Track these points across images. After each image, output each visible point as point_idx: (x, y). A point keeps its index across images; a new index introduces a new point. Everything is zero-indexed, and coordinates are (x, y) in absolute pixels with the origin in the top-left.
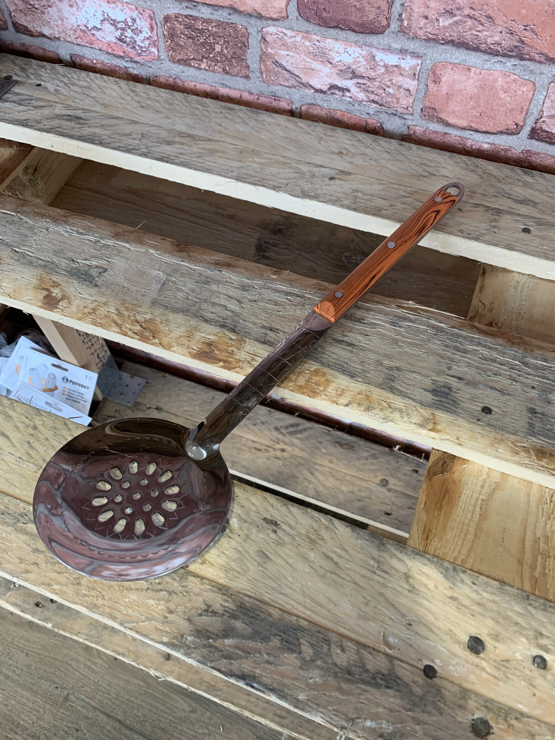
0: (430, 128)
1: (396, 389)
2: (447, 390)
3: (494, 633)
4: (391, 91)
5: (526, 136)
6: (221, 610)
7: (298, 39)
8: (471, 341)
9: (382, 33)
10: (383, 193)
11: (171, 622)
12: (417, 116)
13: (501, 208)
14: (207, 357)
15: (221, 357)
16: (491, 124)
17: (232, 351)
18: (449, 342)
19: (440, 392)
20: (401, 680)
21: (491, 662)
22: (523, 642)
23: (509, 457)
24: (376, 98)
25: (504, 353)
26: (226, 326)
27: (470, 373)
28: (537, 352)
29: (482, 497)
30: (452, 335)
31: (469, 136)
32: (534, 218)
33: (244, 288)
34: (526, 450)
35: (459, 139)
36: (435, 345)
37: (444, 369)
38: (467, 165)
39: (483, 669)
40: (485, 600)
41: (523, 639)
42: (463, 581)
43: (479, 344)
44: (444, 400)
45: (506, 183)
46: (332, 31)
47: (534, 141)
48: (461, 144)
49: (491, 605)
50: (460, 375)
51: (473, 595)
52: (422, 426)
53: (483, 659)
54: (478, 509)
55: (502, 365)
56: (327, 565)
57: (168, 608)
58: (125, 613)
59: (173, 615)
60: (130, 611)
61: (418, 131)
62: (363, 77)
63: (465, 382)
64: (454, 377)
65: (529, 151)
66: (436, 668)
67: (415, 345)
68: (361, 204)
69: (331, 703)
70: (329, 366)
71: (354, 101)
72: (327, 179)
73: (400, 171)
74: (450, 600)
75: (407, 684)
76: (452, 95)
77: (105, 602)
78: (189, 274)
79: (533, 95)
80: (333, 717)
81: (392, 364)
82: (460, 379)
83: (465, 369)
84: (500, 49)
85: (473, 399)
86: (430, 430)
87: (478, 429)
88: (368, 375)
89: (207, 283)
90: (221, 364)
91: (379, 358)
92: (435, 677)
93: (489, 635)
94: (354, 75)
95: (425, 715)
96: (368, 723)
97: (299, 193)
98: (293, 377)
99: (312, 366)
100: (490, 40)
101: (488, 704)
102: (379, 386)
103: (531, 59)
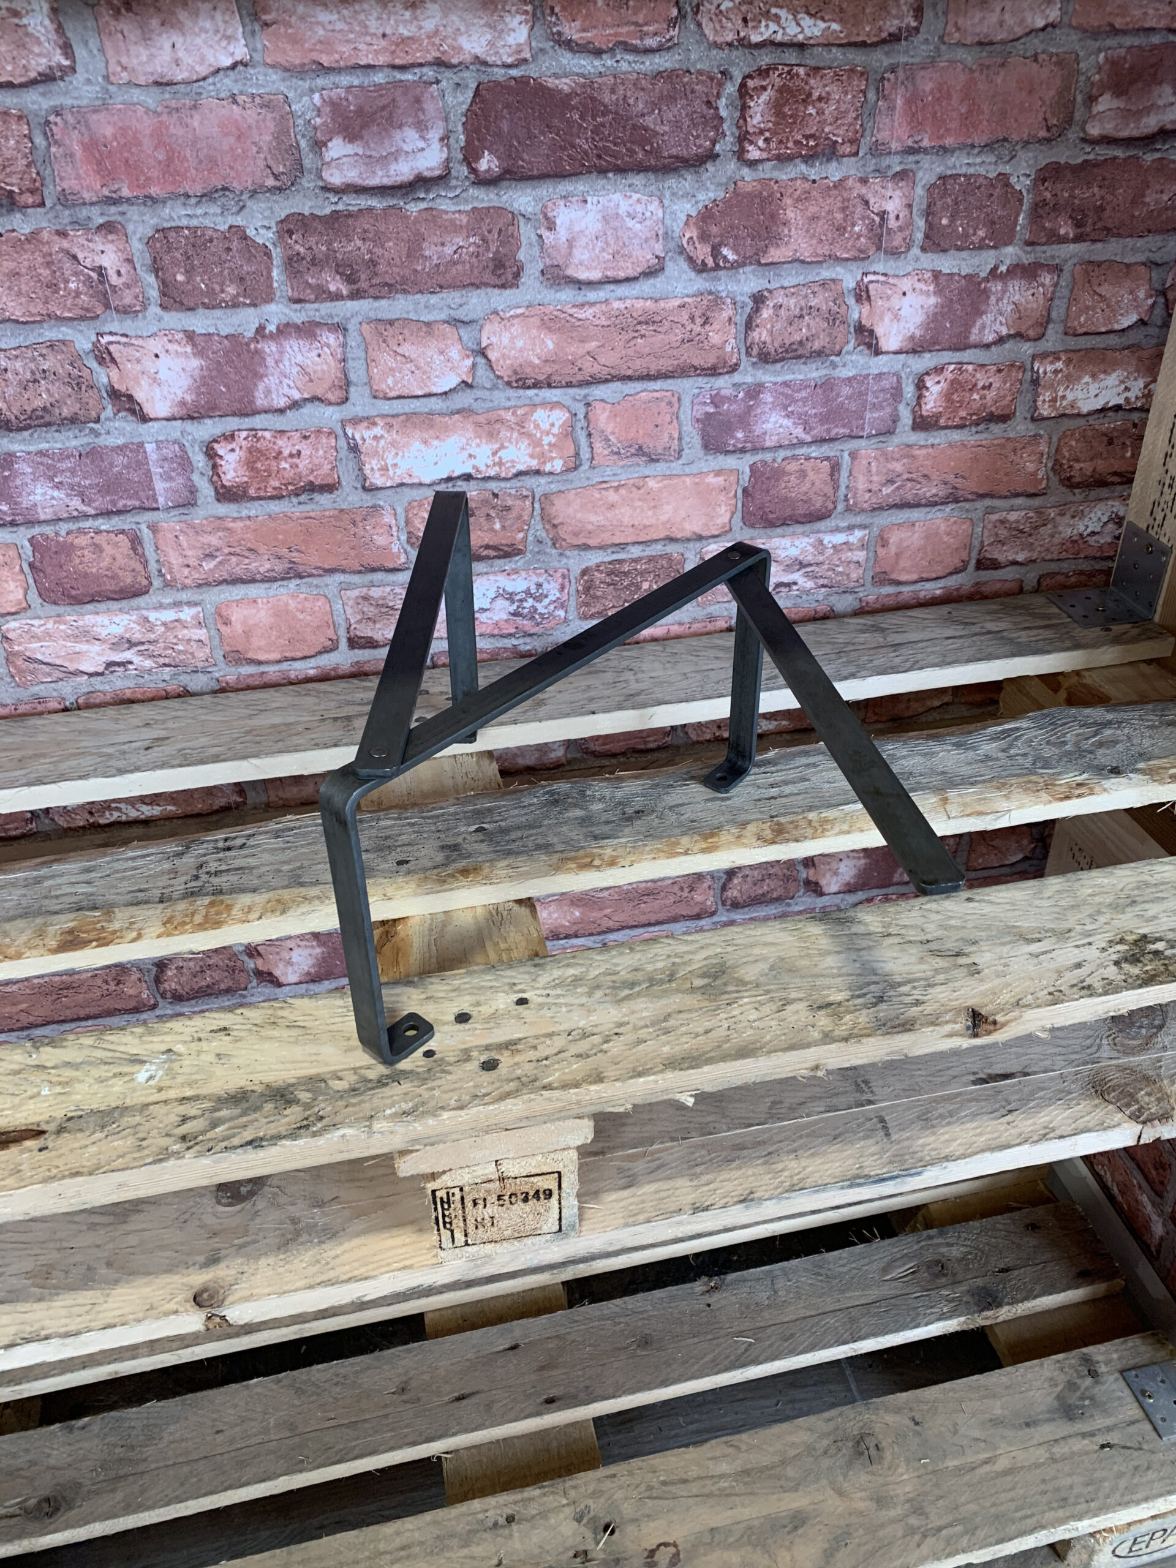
0: (243, 673)
1: (305, 883)
3: (474, 1003)
4: (181, 648)
5: (347, 648)
6: (199, 1112)
7: (50, 625)
9: (147, 592)
10: (216, 741)
12: (222, 664)
14: (73, 945)
15: (91, 938)
16: (307, 648)
17: (102, 926)
21: (481, 1021)
22: (502, 997)
23: (438, 889)
24: (167, 661)
26: (84, 908)
29: (433, 938)
31: (289, 668)
33: (88, 870)
34: (452, 876)
35: (279, 673)
39: (476, 1029)
40: (458, 986)
41: (502, 994)
42: (431, 984)
43: (372, 821)
46: (89, 607)
47: (356, 651)
48: (282, 677)
51: (445, 988)
53: (472, 1024)
54: (433, 947)
55: (401, 827)
56: (294, 1032)
57: (138, 1139)
58: (89, 1165)
59: (147, 1141)
61: (230, 680)
62: (143, 643)
63: (371, 852)
65: (355, 661)
66: (433, 1049)
70: (224, 894)
71: (141, 673)
72: (142, 752)
73: (223, 719)
74: (426, 1001)
75: (410, 1072)
76: (250, 631)
78: (13, 884)
79: (331, 607)
84: (276, 575)
87: (400, 879)
88: (271, 884)
89: (39, 882)
90: (94, 944)
91: (275, 867)
92: (435, 1055)
93: (470, 1004)
94: (131, 644)
95: (438, 1081)
97: (114, 771)
98: (187, 920)
99: (206, 900)
100: (262, 570)
101: (488, 1048)
102: (287, 887)
103: (310, 575)
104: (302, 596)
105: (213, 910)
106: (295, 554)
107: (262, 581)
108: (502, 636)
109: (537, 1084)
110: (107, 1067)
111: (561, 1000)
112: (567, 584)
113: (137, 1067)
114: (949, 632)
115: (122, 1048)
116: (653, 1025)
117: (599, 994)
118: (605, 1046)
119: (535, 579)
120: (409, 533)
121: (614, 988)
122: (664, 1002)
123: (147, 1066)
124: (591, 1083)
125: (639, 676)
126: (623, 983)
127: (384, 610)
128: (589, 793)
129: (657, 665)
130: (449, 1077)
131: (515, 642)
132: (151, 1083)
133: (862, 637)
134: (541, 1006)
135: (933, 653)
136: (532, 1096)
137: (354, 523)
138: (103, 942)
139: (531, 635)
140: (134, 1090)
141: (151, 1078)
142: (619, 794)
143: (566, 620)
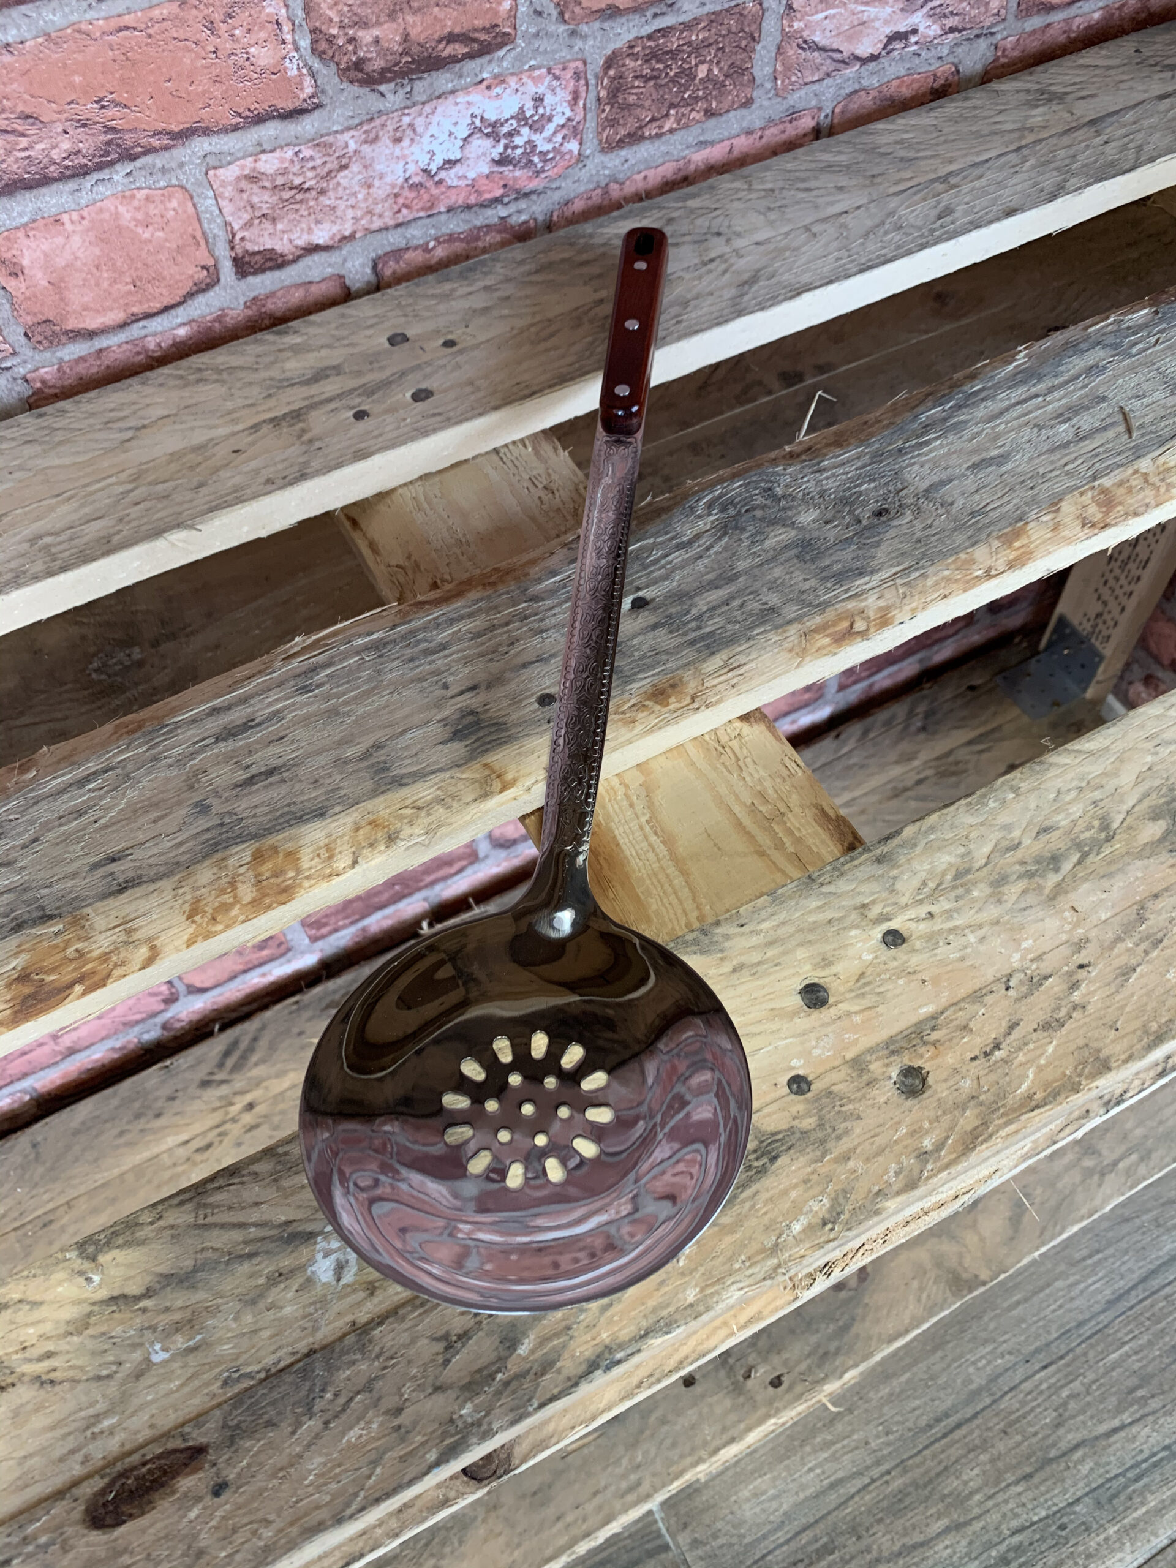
0: (67, 358)
1: (402, 777)
2: (471, 718)
3: (819, 959)
5: (234, 277)
8: (437, 625)
10: (87, 510)
11: (415, 1424)
12: (27, 351)
13: (296, 406)
14: (41, 1001)
15: (68, 978)
16: (165, 291)
17: (77, 950)
18: (408, 652)
19: (466, 727)
20: (779, 1132)
21: (848, 996)
22: (856, 937)
23: (629, 735)
25: (496, 607)
26: (25, 922)
27: (478, 670)
28: (535, 571)
29: (643, 819)
30: (403, 638)
31: (143, 333)
32: (355, 389)
34: (639, 707)
35: (129, 347)
36: (394, 671)
37: (439, 693)
38: (181, 377)
39: (849, 1014)
40: (772, 932)
41: (853, 933)
42: (727, 937)
43: (452, 622)
44: (481, 734)
45: (268, 367)
47: (251, 279)
48: (138, 353)
49: (783, 931)
50: (469, 684)
51: (754, 940)
52: (485, 795)
53: (837, 1003)
54: (653, 838)
55: (507, 624)
57: (386, 1413)
58: (328, 1498)
59: (407, 1412)
60: (334, 1486)
61: (48, 377)
63: (483, 687)
64: (462, 693)
65: (255, 299)
66: (801, 1072)
67: (368, 693)
68: (67, 553)
69: (731, 1259)
70: (269, 831)
73: (81, 459)
74: (737, 975)
75: (791, 1130)
76: (62, 280)
77: (279, 1524)
79: (194, 206)
80: (750, 1271)
81: (361, 748)
82: (473, 688)
83: (467, 670)
84: (85, 161)
85: (516, 700)
86: (501, 792)
88: (343, 792)
90: (78, 989)
91: (333, 754)
92: (809, 1084)
93: (815, 967)
95: (845, 1139)
96: (797, 1228)
98: (228, 898)
99: (242, 853)
100: (56, 155)
101: (892, 1047)
102: (375, 793)
103: (149, 151)
104: (141, 194)
105: (266, 869)
106: (110, 112)
107: (62, 178)
108: (482, 206)
109: (1010, 1101)
110: (246, 1267)
111: (958, 921)
112: (583, 89)
113: (304, 1252)
114: (1157, 89)
115: (255, 1216)
116: (1128, 930)
117: (1013, 890)
118: (1076, 996)
119: (531, 89)
120: (313, 31)
121: (1030, 875)
122: (1118, 884)
123: (321, 1244)
124: (1093, 1076)
125: (739, 243)
126: (1038, 861)
127: (287, 195)
128: (779, 491)
129: (755, 219)
130: (858, 1128)
131: (502, 212)
132: (348, 1277)
133: (1038, 115)
134: (931, 938)
135: (1153, 128)
136: (1013, 1127)
137: (211, 26)
138: (94, 982)
139: (527, 195)
140: (322, 1302)
141: (340, 1268)
142: (831, 483)
143: (581, 158)
